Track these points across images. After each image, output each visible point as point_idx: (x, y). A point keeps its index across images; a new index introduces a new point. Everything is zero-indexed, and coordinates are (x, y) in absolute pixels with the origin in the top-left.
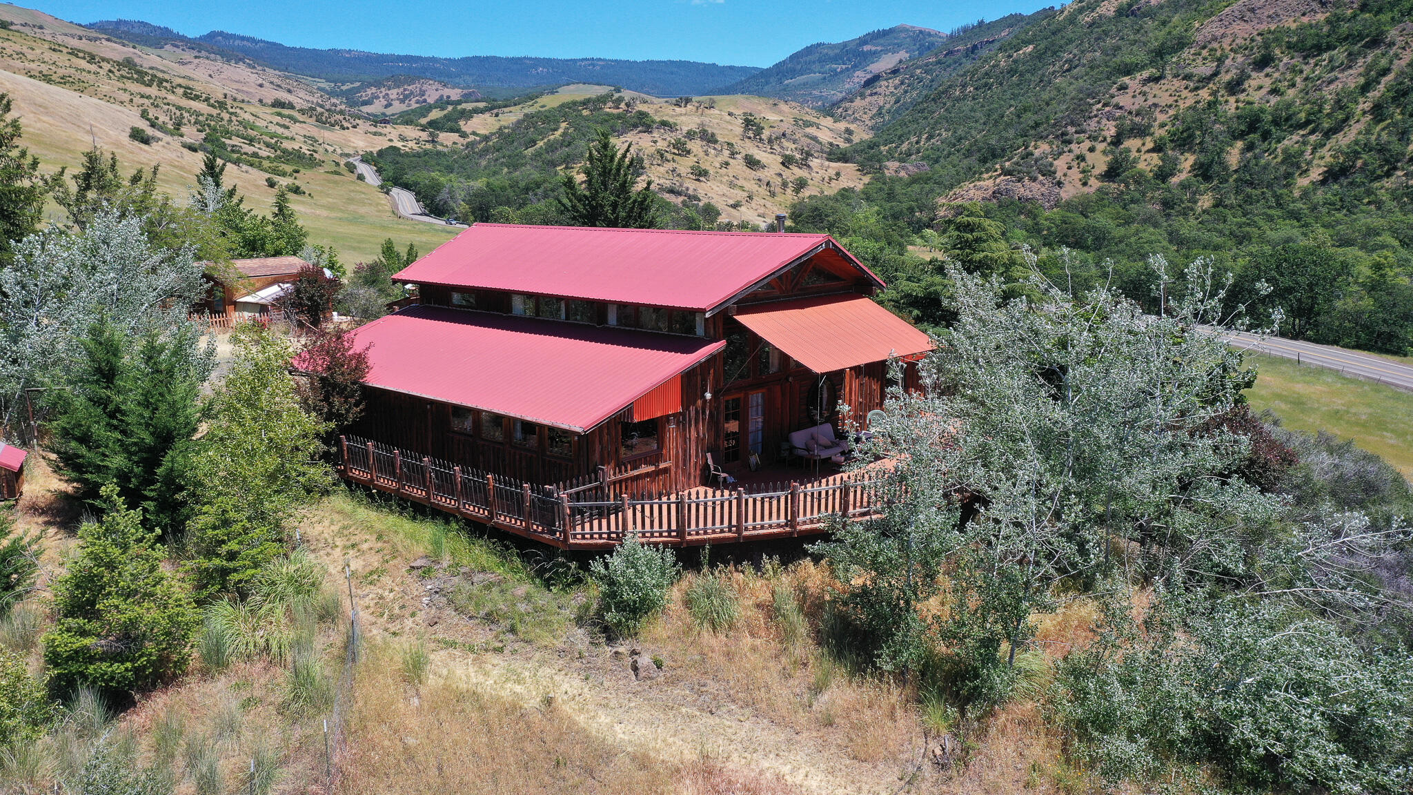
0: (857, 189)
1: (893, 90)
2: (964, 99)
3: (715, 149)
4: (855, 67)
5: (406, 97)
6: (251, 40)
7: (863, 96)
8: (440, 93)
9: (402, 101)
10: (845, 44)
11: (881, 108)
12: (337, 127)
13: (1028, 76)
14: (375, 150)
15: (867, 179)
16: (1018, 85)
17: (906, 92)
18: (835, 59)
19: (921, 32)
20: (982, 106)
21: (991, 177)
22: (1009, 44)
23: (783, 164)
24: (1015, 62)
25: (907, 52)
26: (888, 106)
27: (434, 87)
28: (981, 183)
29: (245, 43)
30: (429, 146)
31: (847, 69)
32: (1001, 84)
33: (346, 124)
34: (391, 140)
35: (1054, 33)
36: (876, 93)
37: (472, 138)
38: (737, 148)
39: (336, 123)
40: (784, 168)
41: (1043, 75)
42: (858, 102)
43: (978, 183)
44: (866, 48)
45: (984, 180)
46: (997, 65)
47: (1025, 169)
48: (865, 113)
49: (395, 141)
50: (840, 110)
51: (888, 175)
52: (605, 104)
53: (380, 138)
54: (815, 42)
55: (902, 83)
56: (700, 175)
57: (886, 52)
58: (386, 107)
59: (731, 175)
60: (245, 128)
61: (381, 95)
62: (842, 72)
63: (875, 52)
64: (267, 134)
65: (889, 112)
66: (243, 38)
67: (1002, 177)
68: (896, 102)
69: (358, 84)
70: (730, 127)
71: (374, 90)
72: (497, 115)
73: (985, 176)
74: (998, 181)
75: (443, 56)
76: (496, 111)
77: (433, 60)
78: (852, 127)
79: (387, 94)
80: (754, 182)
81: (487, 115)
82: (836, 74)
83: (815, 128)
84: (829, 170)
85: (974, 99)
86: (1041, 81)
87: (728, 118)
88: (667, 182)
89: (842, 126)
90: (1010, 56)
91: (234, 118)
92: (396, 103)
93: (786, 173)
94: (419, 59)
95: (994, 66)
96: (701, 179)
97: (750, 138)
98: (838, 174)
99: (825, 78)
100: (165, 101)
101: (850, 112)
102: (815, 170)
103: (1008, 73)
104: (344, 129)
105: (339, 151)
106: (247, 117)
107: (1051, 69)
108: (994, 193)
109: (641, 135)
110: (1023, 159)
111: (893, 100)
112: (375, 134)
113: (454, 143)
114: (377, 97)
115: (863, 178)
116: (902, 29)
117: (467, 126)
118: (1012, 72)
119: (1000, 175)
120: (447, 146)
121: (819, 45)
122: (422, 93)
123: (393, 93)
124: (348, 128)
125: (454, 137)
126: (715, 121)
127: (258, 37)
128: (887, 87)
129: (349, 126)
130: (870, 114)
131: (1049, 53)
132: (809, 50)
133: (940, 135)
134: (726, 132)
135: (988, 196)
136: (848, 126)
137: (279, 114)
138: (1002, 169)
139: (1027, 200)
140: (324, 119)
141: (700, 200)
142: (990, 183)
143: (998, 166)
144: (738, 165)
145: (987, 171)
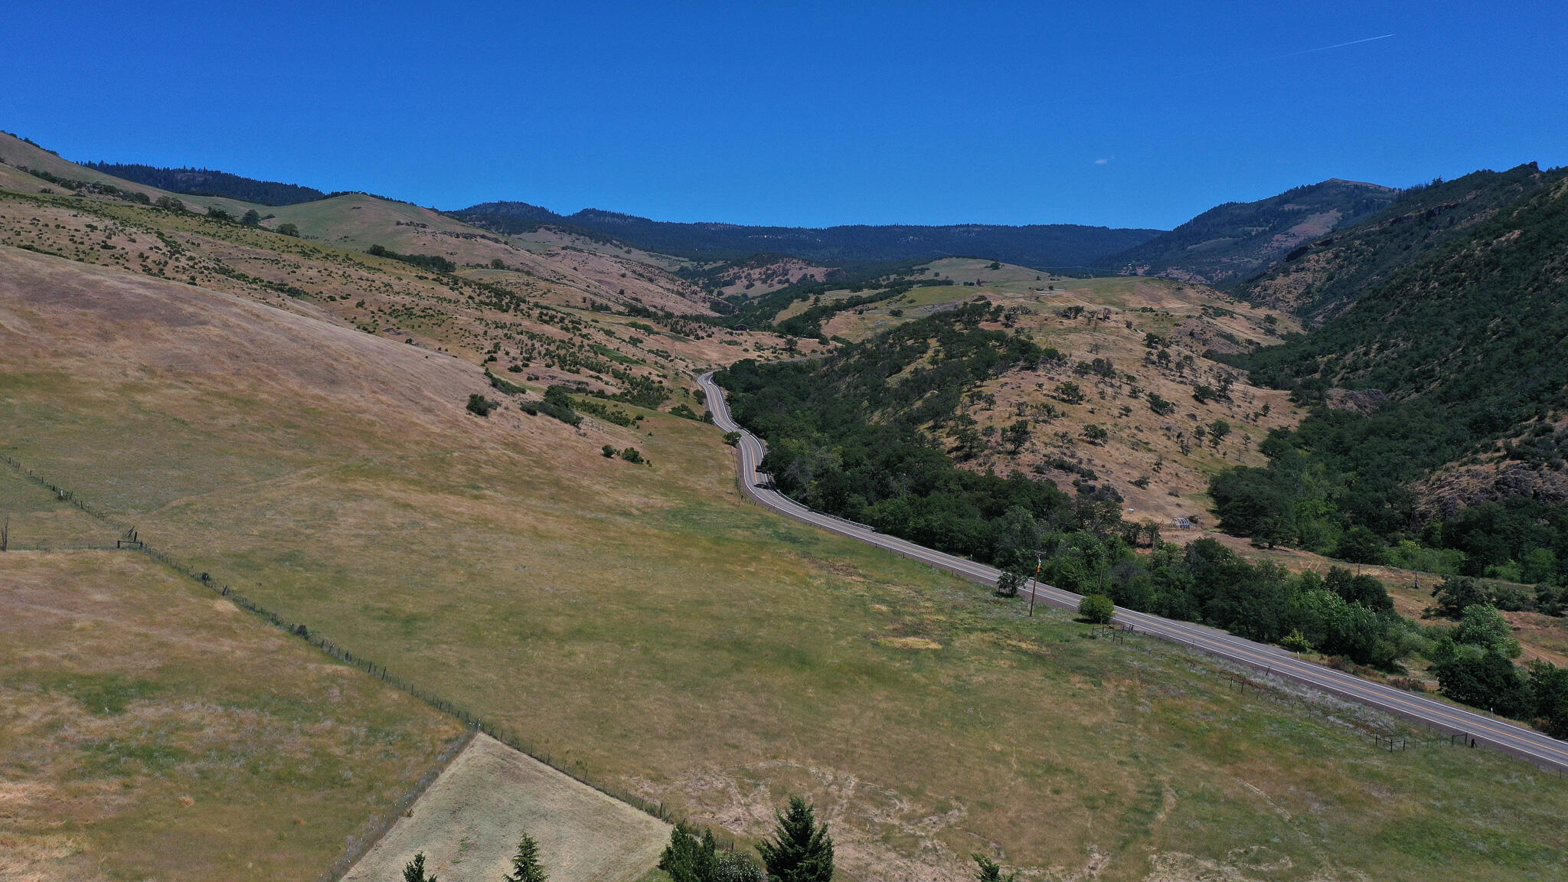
0: (1293, 429)
1: (1324, 264)
2: (1426, 297)
3: (1112, 386)
4: (1274, 230)
5: (769, 277)
6: (621, 216)
7: (1287, 273)
8: (804, 271)
9: (764, 282)
10: (1261, 204)
11: (1309, 286)
12: (692, 337)
13: (1516, 272)
14: (728, 363)
15: (1303, 413)
16: (1502, 283)
17: (1341, 267)
18: (1251, 220)
19: (1356, 187)
20: (1453, 309)
21: (1491, 460)
22: (1486, 229)
23: (1195, 397)
24: (1496, 251)
25: (1338, 211)
26: (1318, 284)
27: (798, 267)
28: (1477, 467)
29: (615, 219)
30: (785, 357)
31: (1264, 232)
32: (1477, 279)
33: (701, 333)
34: (746, 350)
35: (1549, 216)
36: (1303, 269)
37: (833, 344)
38: (1141, 384)
39: (691, 332)
40: (1197, 403)
41: (1538, 272)
42: (1280, 280)
43: (1473, 468)
44: (1287, 207)
45: (1482, 463)
46: (1471, 256)
47: (1541, 451)
48: (1290, 292)
49: (751, 350)
50: (1258, 289)
51: (1331, 407)
52: (981, 315)
53: (735, 347)
54: (1224, 202)
55: (1337, 256)
56: (1095, 437)
57: (1313, 211)
58: (748, 287)
59: (1133, 426)
60: (596, 353)
61: (743, 275)
62: (1257, 235)
63: (1299, 212)
64: (616, 359)
65: (1320, 290)
66: (613, 215)
67: (1508, 462)
68: (1328, 280)
69: (721, 263)
70: (1129, 346)
71: (736, 270)
72: (861, 313)
73: (1482, 456)
74: (1502, 466)
75: (809, 227)
76: (860, 307)
77: (800, 231)
78: (1274, 313)
79: (749, 274)
80: (1160, 432)
81: (850, 313)
82: (1251, 238)
83: (1228, 317)
84: (1255, 402)
85: (1440, 297)
86: (1535, 280)
87: (1126, 331)
88: (1056, 451)
89: (1262, 312)
90: (1488, 244)
91: (586, 342)
92: (758, 284)
93: (1200, 411)
94: (785, 230)
95: (1465, 257)
96: (1098, 441)
97: (1154, 363)
98: (1266, 408)
99: (1236, 243)
100: (519, 329)
101: (1270, 291)
102: (1236, 402)
103: (1486, 265)
104: (698, 339)
105: (691, 367)
106: (600, 337)
107: (1548, 265)
108: (1497, 483)
109: (1024, 373)
110: (1537, 435)
111: (1325, 276)
112: (730, 343)
113: (814, 351)
114: (740, 278)
115: (1298, 411)
116: (1333, 185)
117: (828, 328)
118: (1492, 264)
119: (1504, 458)
120: (805, 355)
121: (1229, 205)
122: (785, 272)
123: (756, 273)
124: (703, 338)
125: (814, 342)
126: (1112, 338)
127: (627, 213)
128: (1317, 261)
129: (704, 335)
130: (1295, 293)
131: (1544, 244)
132: (1216, 212)
133: (1396, 345)
134: (1125, 355)
135: (1488, 487)
136: (1270, 313)
137: (634, 325)
138: (1508, 448)
139: (1548, 496)
140: (679, 328)
141: (1096, 479)
142: (1490, 468)
143: (1500, 443)
144: (1140, 405)
145: (1486, 449)
